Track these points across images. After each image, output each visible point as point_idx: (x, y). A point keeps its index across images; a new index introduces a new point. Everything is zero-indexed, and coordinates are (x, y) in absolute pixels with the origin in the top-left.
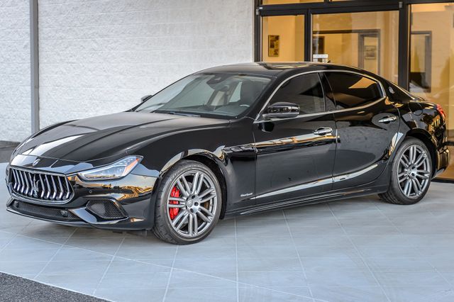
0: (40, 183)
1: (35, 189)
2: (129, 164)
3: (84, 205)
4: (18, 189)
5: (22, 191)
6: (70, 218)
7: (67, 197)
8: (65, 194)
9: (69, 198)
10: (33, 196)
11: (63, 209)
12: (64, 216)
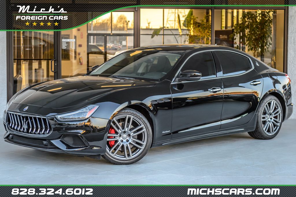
0: (28, 123)
1: (25, 126)
2: (90, 110)
3: (59, 138)
4: (13, 127)
5: (16, 128)
6: (49, 146)
7: (48, 132)
8: (46, 130)
9: (49, 133)
10: (23, 132)
11: (45, 140)
12: (45, 145)
